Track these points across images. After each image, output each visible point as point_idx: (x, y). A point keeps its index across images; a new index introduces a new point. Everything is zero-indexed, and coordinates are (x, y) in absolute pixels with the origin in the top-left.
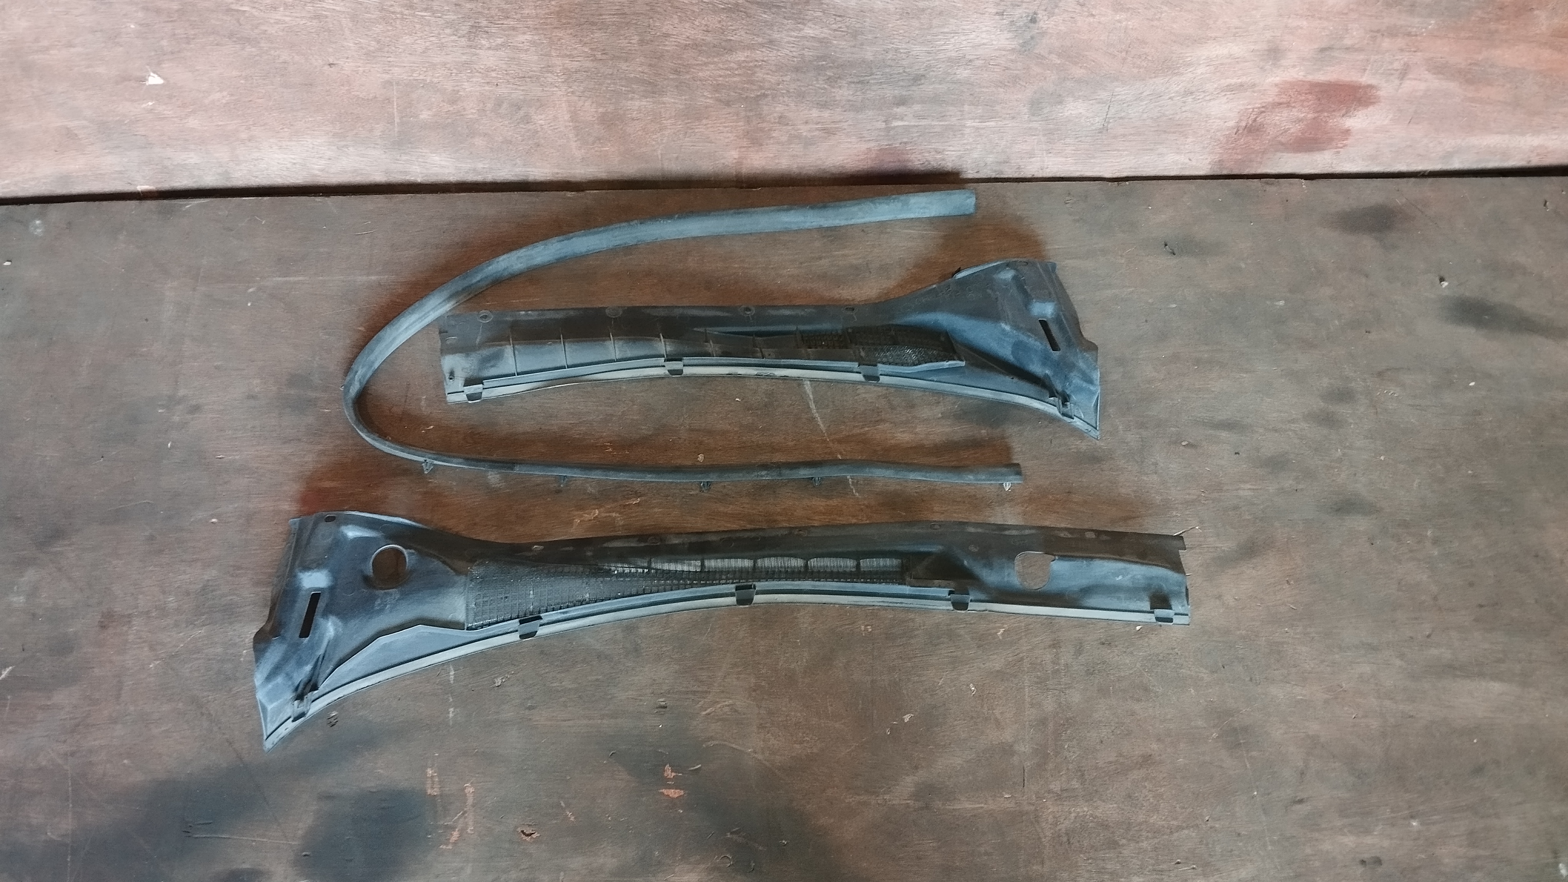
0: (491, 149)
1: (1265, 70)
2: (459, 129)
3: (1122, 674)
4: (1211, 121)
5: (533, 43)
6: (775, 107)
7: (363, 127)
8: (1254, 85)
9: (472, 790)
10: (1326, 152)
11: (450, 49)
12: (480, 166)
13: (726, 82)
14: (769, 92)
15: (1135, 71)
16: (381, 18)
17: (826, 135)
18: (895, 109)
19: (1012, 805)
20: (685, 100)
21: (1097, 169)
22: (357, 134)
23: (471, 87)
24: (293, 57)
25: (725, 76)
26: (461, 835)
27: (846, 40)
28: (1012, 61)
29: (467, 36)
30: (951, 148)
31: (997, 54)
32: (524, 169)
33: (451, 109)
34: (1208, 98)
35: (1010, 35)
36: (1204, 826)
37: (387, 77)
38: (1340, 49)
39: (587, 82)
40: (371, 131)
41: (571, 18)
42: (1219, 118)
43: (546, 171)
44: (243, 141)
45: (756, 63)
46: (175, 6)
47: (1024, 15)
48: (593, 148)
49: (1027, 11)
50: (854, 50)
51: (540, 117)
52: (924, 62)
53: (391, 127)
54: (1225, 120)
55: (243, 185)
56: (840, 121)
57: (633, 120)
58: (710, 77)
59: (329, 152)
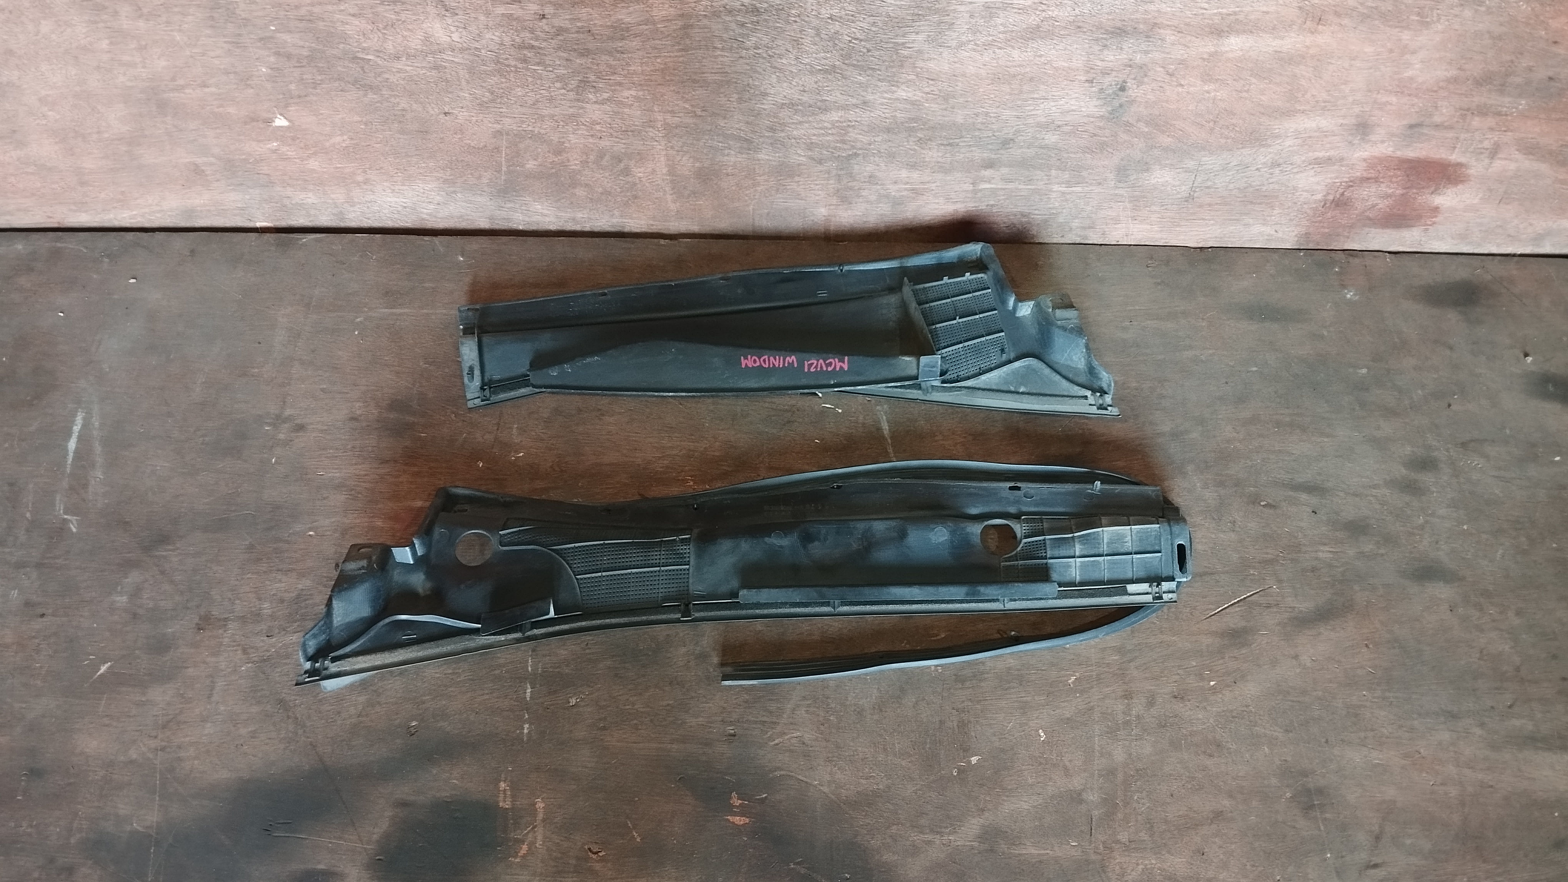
0: (591, 199)
1: (1354, 145)
2: (562, 179)
3: (1195, 729)
4: (1298, 193)
5: (637, 98)
6: (865, 167)
7: (472, 174)
8: (1342, 159)
9: (542, 805)
10: (1414, 229)
11: (559, 102)
12: (579, 215)
13: (820, 141)
14: (860, 152)
15: (1223, 141)
16: (495, 70)
17: (914, 195)
18: (983, 172)
19: (1078, 853)
20: (779, 157)
21: (1184, 239)
22: (466, 180)
23: (576, 139)
24: (412, 105)
25: (819, 135)
26: (530, 848)
27: (938, 103)
28: (1100, 128)
29: (575, 89)
30: (1037, 212)
31: (1085, 120)
32: (620, 220)
33: (556, 159)
34: (1295, 170)
35: (1098, 103)
37: (498, 127)
38: (1429, 126)
39: (686, 138)
40: (480, 177)
41: (675, 75)
42: (1307, 191)
43: (643, 222)
44: (358, 184)
45: (849, 123)
46: (305, 53)
47: (1113, 83)
48: (688, 202)
49: (1116, 79)
50: (945, 113)
51: (639, 170)
52: (1013, 127)
53: (498, 175)
54: (1313, 193)
55: (356, 226)
56: (928, 182)
57: (728, 175)
58: (804, 135)
59: (438, 198)
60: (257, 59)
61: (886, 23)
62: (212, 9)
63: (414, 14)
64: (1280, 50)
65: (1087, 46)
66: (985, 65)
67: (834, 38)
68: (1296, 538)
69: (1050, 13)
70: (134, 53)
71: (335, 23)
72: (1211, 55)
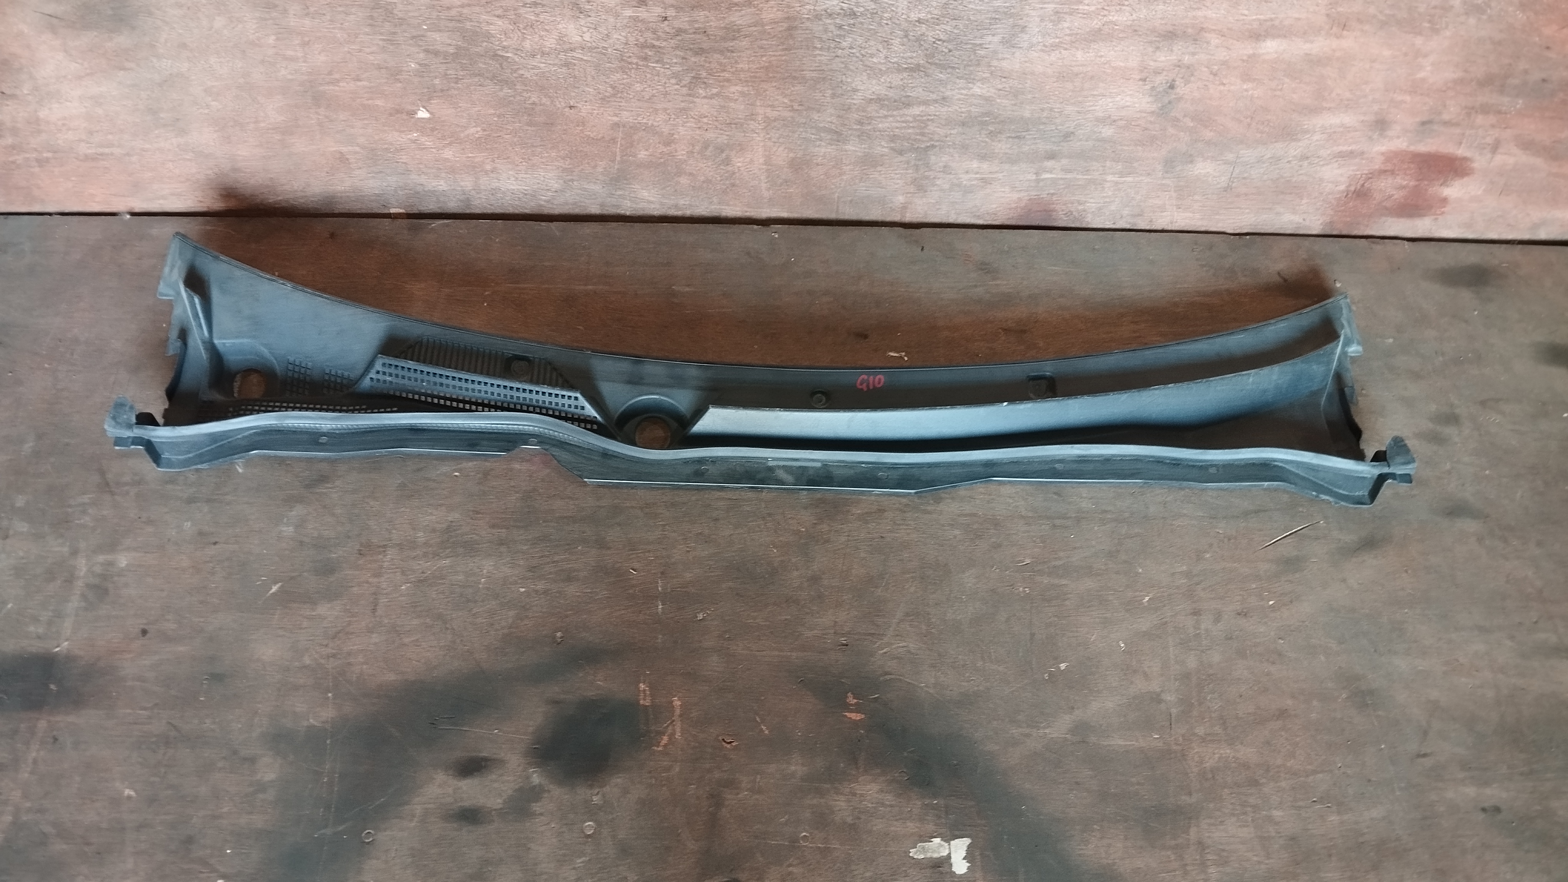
0: (693, 187)
1: (1373, 140)
2: (669, 168)
3: (1258, 640)
4: (1324, 184)
5: (742, 93)
6: (941, 158)
7: (588, 163)
8: (1363, 153)
9: (679, 703)
10: (1425, 218)
11: (673, 96)
12: (682, 202)
13: (902, 133)
14: (937, 144)
15: (1259, 135)
16: (619, 67)
17: (982, 184)
18: (1045, 163)
19: (1161, 744)
20: (865, 148)
21: (1220, 225)
22: (583, 170)
23: (684, 131)
24: (541, 99)
25: (901, 128)
26: (670, 739)
27: (1008, 99)
28: (1151, 122)
29: (688, 85)
30: (1092, 200)
31: (1138, 115)
32: (718, 207)
33: (665, 150)
34: (1321, 163)
35: (1150, 99)
36: (1337, 771)
37: (616, 119)
38: (1439, 123)
39: (783, 130)
40: (595, 167)
41: (777, 72)
42: (1331, 182)
43: (738, 209)
44: (486, 173)
45: (929, 117)
46: (451, 50)
47: (1164, 82)
48: (780, 190)
49: (1167, 78)
50: (1015, 108)
51: (739, 159)
52: (1074, 121)
53: (612, 164)
54: (1336, 183)
55: (479, 212)
56: (996, 172)
57: (818, 165)
58: (888, 128)
59: (556, 185)
60: (408, 55)
61: (966, 26)
62: (373, 9)
63: (551, 16)
64: (1309, 52)
65: (1141, 48)
66: (1052, 65)
67: (918, 40)
69: (1111, 18)
70: (298, 48)
71: (480, 23)
72: (1249, 56)
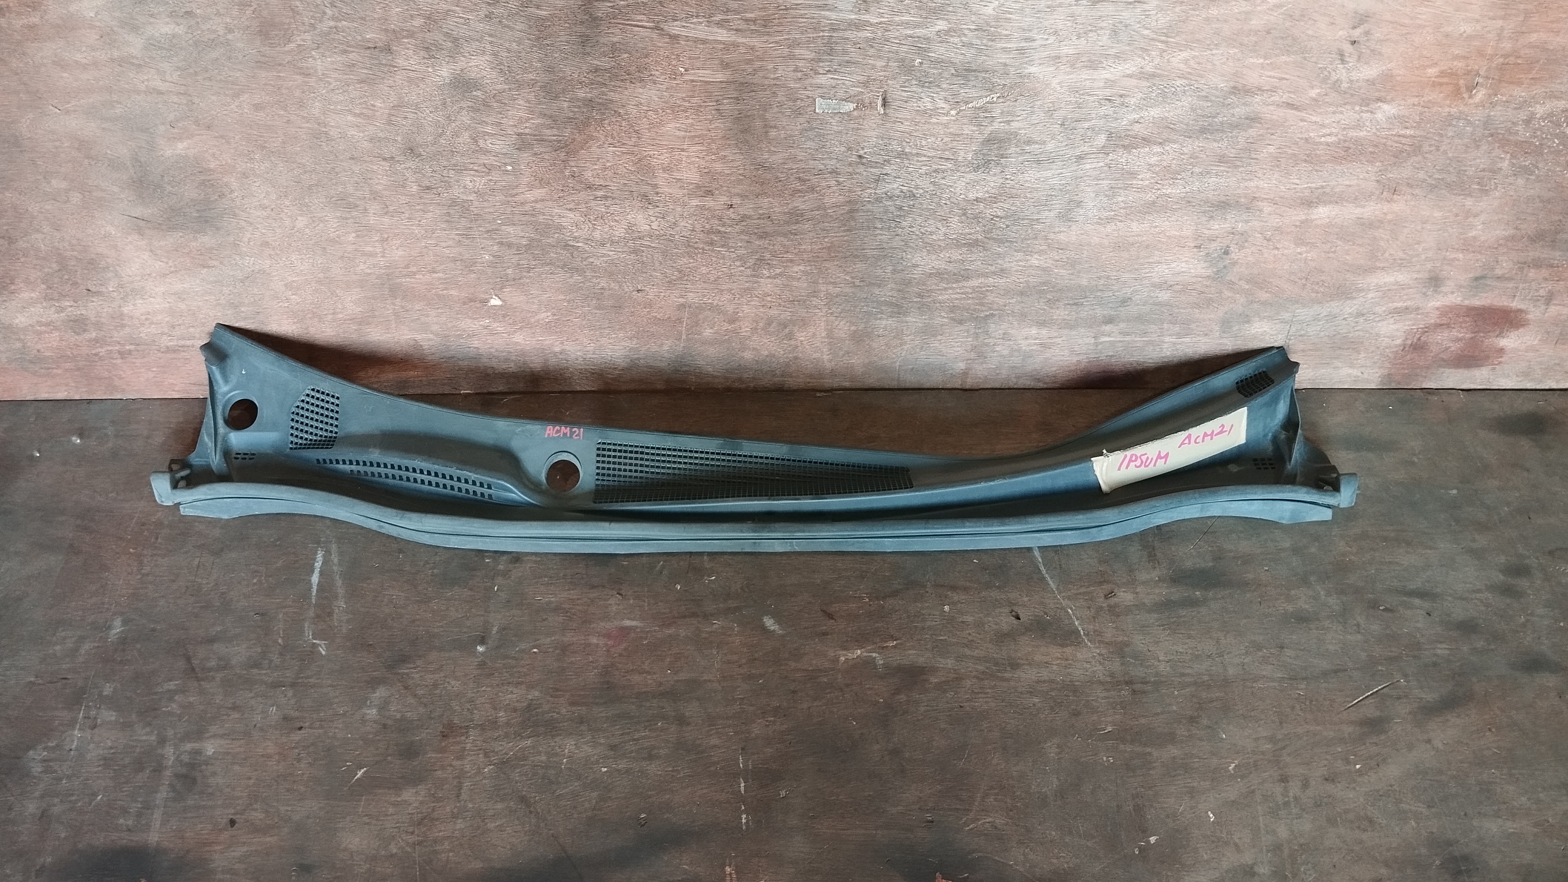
0: (757, 361)
1: (1427, 296)
2: (734, 343)
4: (1381, 339)
5: (805, 273)
6: (1000, 325)
7: (654, 342)
8: (1418, 308)
10: (1483, 368)
11: (737, 277)
12: (746, 376)
13: (962, 304)
14: (996, 312)
15: (1314, 295)
16: (685, 252)
17: (1042, 349)
18: (1103, 327)
20: (925, 319)
22: (649, 348)
23: (749, 309)
24: (610, 284)
25: (961, 299)
27: (1065, 269)
28: (1207, 286)
29: (752, 267)
30: (1150, 361)
31: (1194, 280)
32: (781, 378)
33: (729, 328)
34: (1377, 319)
35: (1205, 265)
37: (682, 301)
38: (1492, 278)
39: (844, 305)
40: (661, 344)
41: (839, 252)
42: (1388, 337)
43: (801, 380)
45: (988, 288)
46: (524, 242)
47: (1218, 248)
48: (842, 360)
49: (1221, 245)
50: (1072, 277)
51: (802, 334)
52: (1130, 288)
53: (678, 342)
54: (1393, 338)
56: (1055, 337)
57: (879, 336)
58: (948, 300)
60: (482, 248)
63: (621, 207)
64: (1361, 216)
66: (1107, 236)
67: (976, 217)
68: (1415, 637)
69: (1164, 191)
70: (377, 244)
71: (553, 216)
72: (1302, 222)
